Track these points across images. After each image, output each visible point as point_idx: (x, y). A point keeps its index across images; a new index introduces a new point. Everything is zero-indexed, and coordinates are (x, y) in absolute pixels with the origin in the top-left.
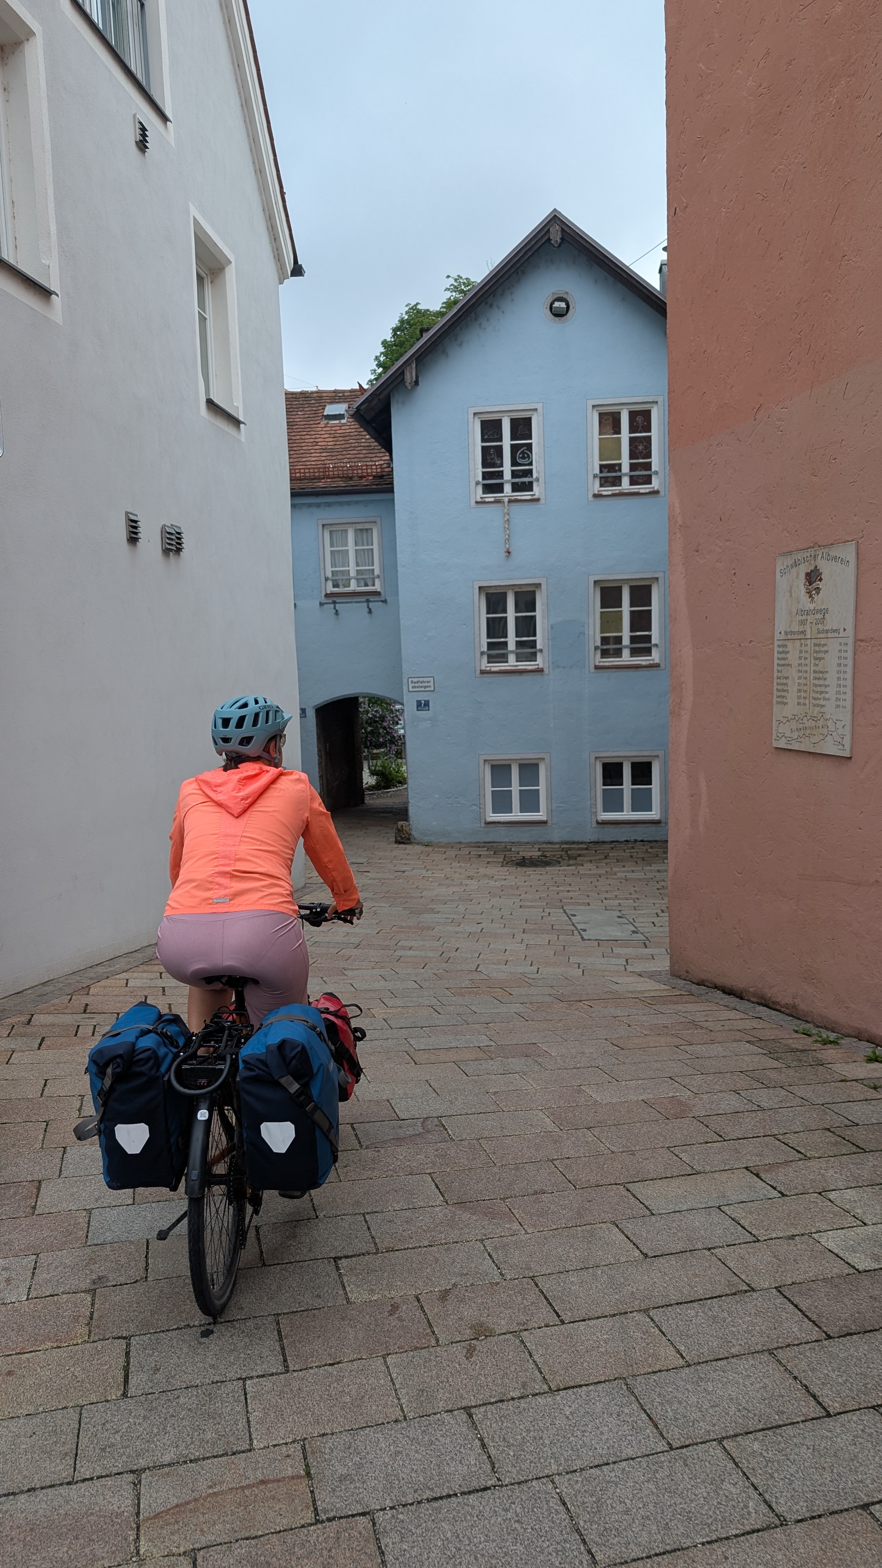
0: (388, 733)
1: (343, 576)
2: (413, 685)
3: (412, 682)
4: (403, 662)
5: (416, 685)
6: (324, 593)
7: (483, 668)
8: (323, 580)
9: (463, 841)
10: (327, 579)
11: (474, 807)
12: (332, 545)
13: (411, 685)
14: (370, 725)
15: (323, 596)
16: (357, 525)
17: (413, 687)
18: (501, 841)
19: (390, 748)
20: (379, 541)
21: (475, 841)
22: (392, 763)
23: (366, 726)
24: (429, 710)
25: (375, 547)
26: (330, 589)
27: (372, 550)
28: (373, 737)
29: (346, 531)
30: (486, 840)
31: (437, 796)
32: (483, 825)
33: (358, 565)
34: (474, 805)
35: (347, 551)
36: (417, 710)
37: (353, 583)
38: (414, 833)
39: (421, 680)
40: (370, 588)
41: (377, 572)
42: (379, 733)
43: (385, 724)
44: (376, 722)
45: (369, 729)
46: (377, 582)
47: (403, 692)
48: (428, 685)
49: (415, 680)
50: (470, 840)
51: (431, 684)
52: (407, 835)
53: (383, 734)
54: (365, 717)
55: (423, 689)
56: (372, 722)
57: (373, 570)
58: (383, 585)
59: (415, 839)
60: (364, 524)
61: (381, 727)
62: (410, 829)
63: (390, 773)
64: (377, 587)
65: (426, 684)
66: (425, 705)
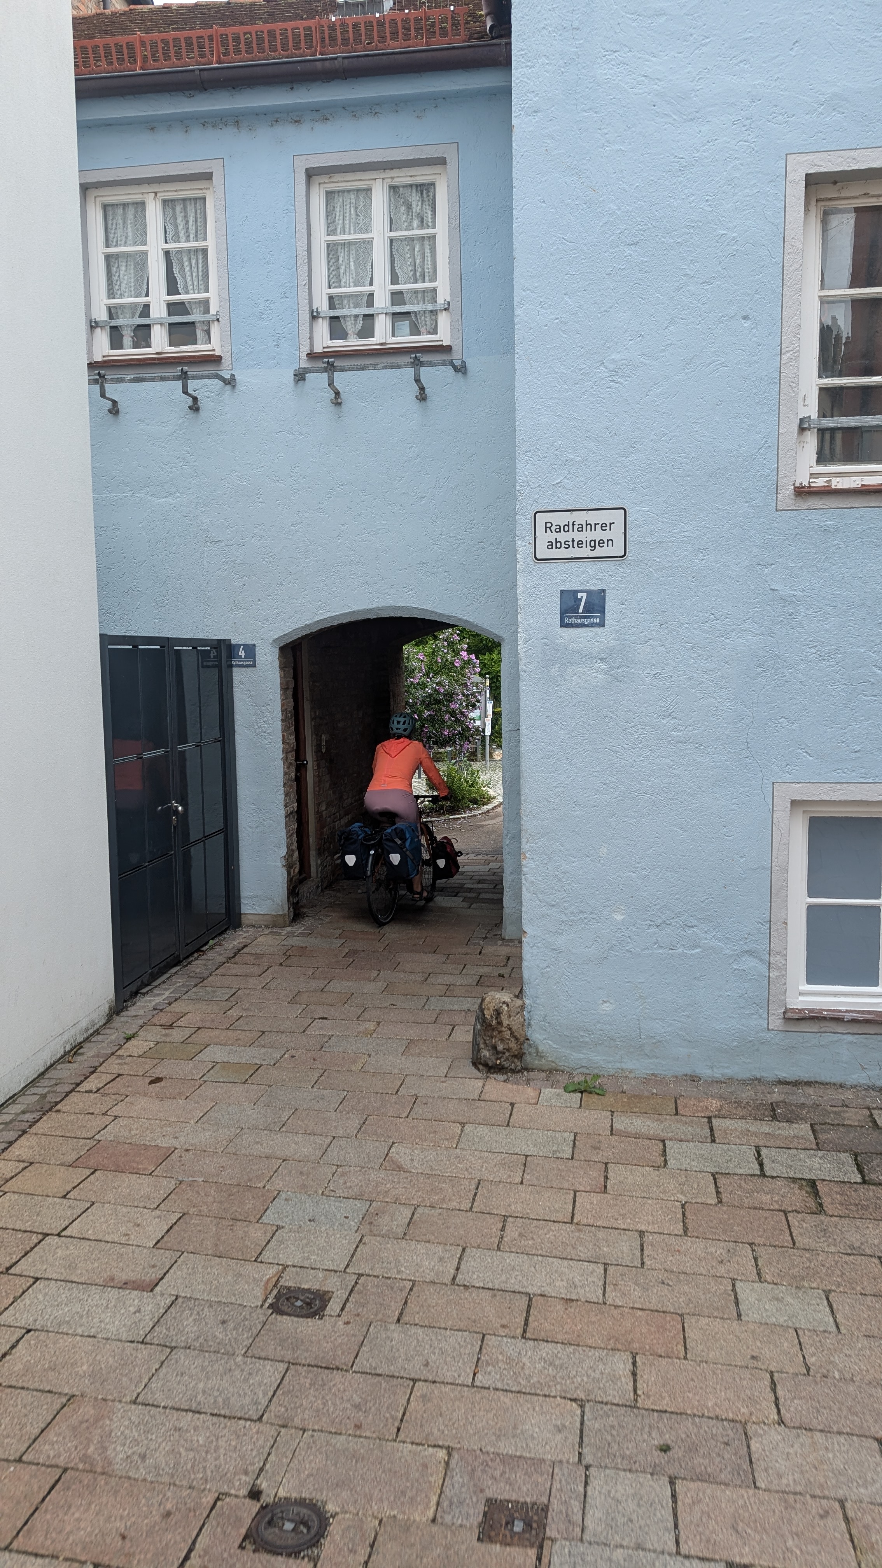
0: (457, 721)
1: (357, 306)
2: (552, 537)
3: (548, 527)
4: (521, 457)
5: (562, 537)
6: (305, 349)
7: (804, 480)
8: (306, 316)
9: (705, 1072)
10: (314, 317)
11: (750, 963)
12: (331, 229)
13: (544, 538)
14: (428, 706)
15: (304, 356)
16: (395, 173)
17: (550, 546)
18: (837, 1078)
19: (461, 746)
20: (450, 210)
21: (746, 1075)
22: (462, 769)
23: (421, 708)
24: (602, 625)
25: (442, 230)
26: (323, 341)
27: (433, 238)
28: (433, 726)
29: (369, 190)
30: (783, 1075)
31: (619, 917)
32: (776, 1022)
33: (394, 280)
34: (750, 953)
35: (369, 242)
36: (563, 625)
37: (382, 325)
38: (537, 1036)
39: (580, 518)
40: (424, 339)
41: (443, 296)
42: (443, 722)
43: (454, 706)
44: (438, 702)
45: (426, 713)
46: (443, 320)
47: (515, 560)
48: (605, 535)
49: (561, 519)
50: (729, 1072)
51: (616, 533)
52: (513, 1045)
53: (449, 723)
54: (420, 693)
55: (585, 552)
56: (432, 701)
57: (434, 291)
58: (458, 328)
59: (539, 1055)
60: (413, 171)
61: (447, 712)
62: (525, 1024)
63: (460, 787)
64: (444, 335)
65: (598, 535)
66: (589, 609)
